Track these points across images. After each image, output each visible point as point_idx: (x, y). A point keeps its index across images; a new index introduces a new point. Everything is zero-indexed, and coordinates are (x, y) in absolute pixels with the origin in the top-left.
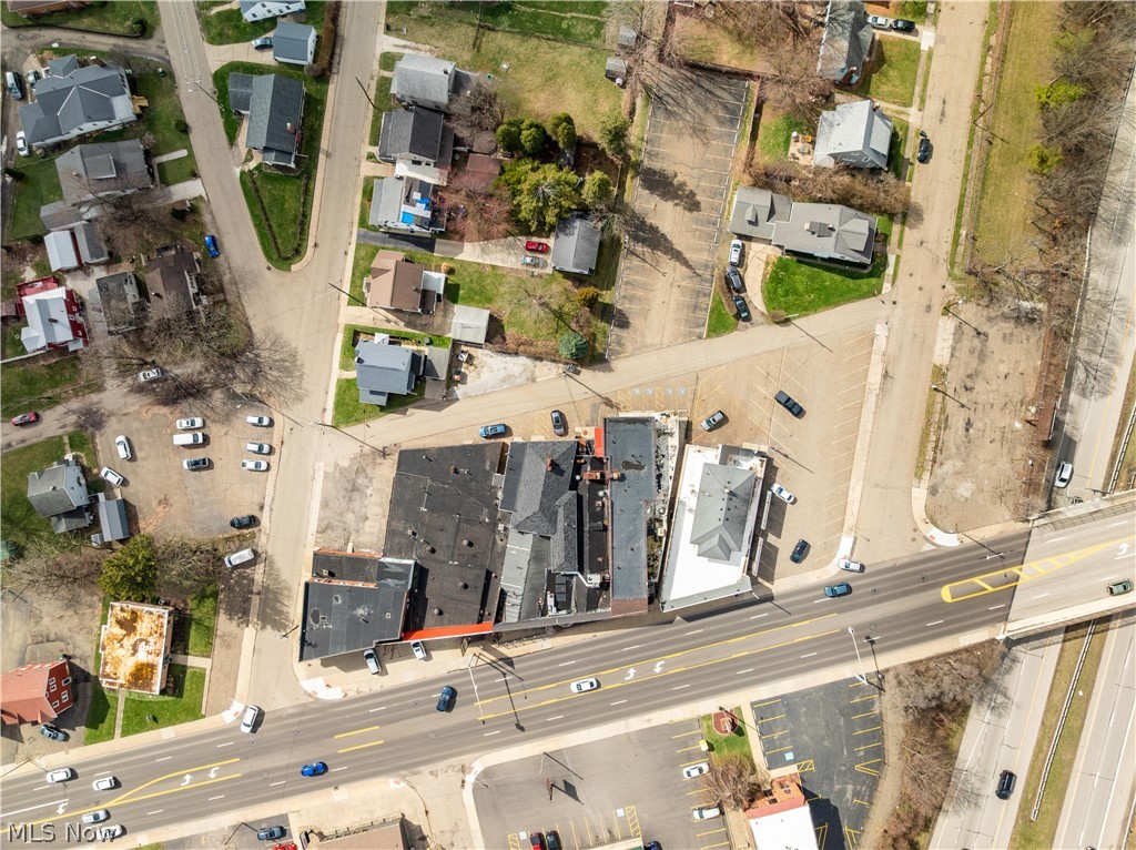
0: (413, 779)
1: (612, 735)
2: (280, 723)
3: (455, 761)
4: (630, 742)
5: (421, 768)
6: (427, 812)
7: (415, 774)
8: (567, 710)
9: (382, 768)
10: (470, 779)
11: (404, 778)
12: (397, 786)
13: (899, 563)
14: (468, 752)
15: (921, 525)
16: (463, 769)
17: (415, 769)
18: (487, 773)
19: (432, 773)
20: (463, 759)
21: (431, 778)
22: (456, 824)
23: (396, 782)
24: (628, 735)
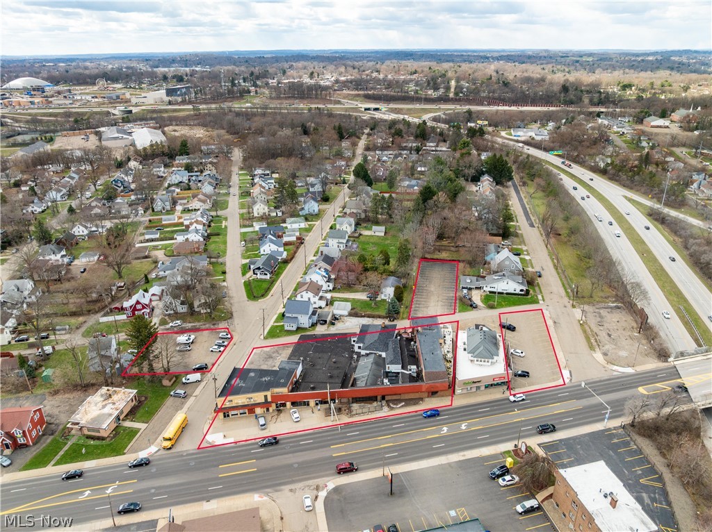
0: (275, 495)
1: (437, 464)
2: (180, 459)
3: (310, 482)
4: (452, 467)
5: (283, 487)
6: (282, 518)
7: (277, 491)
8: (400, 450)
9: (251, 487)
10: (323, 494)
11: (267, 494)
12: (260, 499)
13: (602, 379)
14: (323, 476)
15: (606, 365)
16: (317, 488)
17: (278, 488)
18: (337, 490)
19: (291, 490)
20: (319, 481)
21: (290, 494)
22: (306, 526)
23: (259, 497)
24: (449, 464)
